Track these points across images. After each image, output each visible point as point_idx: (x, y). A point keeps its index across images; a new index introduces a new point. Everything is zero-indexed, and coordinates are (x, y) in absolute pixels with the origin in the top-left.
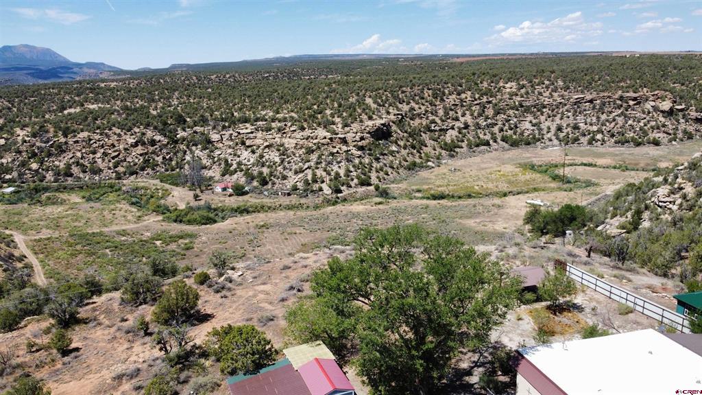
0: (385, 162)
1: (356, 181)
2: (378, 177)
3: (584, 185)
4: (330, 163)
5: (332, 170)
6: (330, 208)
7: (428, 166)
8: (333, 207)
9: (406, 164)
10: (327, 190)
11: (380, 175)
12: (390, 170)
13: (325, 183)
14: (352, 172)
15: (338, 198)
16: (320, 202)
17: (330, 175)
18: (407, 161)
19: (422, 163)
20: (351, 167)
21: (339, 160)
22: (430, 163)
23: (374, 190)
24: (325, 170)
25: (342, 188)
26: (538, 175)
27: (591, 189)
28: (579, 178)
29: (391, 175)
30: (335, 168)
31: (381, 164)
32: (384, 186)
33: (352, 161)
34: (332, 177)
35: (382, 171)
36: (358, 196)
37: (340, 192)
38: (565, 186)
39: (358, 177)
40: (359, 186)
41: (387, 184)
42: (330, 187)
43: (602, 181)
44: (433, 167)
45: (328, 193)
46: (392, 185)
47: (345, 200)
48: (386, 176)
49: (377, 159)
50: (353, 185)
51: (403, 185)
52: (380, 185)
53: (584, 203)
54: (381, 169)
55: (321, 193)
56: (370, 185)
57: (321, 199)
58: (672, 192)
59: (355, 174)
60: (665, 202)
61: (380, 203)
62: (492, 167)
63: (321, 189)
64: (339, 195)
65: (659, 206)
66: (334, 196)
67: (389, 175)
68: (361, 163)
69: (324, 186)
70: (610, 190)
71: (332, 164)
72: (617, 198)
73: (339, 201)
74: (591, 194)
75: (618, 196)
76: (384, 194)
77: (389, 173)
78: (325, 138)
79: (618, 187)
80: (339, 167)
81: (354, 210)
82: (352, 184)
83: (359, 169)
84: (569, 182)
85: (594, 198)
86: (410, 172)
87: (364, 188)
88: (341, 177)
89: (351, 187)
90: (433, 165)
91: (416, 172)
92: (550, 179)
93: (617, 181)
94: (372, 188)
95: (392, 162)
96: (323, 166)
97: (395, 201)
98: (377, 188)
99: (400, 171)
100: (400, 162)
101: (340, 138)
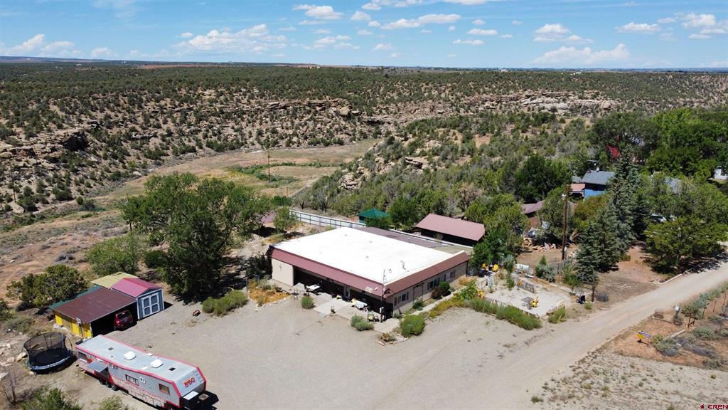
0: (84, 173)
1: (53, 196)
2: (79, 190)
3: (287, 181)
4: (16, 179)
5: (21, 186)
6: (26, 228)
7: (135, 176)
8: (29, 226)
9: (109, 174)
10: (17, 208)
11: (81, 187)
12: (92, 183)
13: (14, 201)
14: (46, 186)
15: (34, 216)
16: (11, 222)
17: (18, 191)
18: (110, 172)
19: (127, 172)
20: (44, 181)
21: (27, 174)
22: (136, 173)
23: (76, 203)
24: (11, 187)
25: (37, 205)
26: (247, 176)
27: (294, 184)
28: (282, 175)
29: (95, 188)
30: (24, 184)
31: (81, 176)
32: (88, 199)
33: (44, 175)
34: (22, 194)
35: (83, 183)
36: (58, 212)
37: (36, 209)
38: (271, 184)
39: (55, 192)
40: (58, 201)
41: (91, 197)
42: (21, 205)
43: (302, 177)
44: (140, 177)
45: (19, 212)
46: (97, 198)
47: (42, 218)
48: (88, 189)
49: (75, 172)
50: (50, 201)
51: (110, 197)
52: (84, 199)
53: (290, 196)
54: (82, 182)
55: (9, 213)
56: (71, 199)
57: (11, 219)
58: (356, 177)
59: (50, 188)
60: (351, 185)
61: (87, 216)
62: (202, 172)
63: (9, 209)
64: (34, 213)
65: (347, 189)
66: (28, 214)
67: (92, 187)
68: (56, 176)
69: (12, 204)
70: (309, 184)
71: (19, 180)
72: (316, 188)
73: (36, 219)
74: (294, 188)
75: (316, 186)
76: (90, 207)
77: (92, 185)
78: (5, 150)
79: (315, 181)
80: (29, 182)
81: (57, 226)
82: (49, 199)
83: (55, 183)
84: (274, 180)
85: (297, 191)
86: (115, 182)
87: (64, 203)
88: (33, 193)
89: (47, 203)
90: (140, 174)
91: (122, 182)
92: (258, 179)
93: (313, 176)
94: (74, 202)
95: (93, 173)
96: (7, 182)
97: (105, 212)
98: (80, 202)
99: (104, 182)
100: (102, 173)
101: (25, 150)
